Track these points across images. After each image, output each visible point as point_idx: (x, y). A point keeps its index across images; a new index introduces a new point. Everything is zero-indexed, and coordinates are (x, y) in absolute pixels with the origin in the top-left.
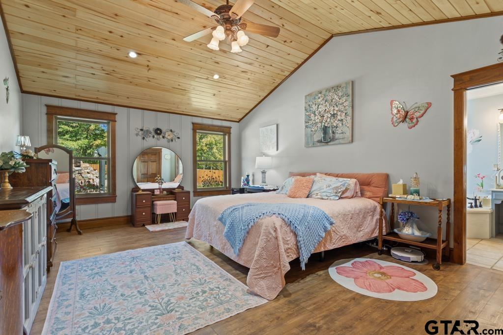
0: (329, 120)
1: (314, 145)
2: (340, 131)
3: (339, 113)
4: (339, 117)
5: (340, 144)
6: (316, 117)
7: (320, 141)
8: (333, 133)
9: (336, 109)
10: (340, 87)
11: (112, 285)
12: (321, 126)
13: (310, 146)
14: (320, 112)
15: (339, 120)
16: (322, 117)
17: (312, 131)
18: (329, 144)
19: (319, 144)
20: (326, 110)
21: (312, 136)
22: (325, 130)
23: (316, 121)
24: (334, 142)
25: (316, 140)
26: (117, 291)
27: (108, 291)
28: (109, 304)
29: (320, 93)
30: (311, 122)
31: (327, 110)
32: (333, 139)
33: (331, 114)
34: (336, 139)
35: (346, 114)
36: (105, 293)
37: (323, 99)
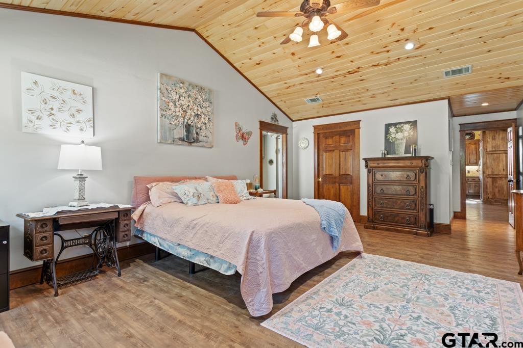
0: (192, 118)
1: (173, 142)
2: (203, 134)
3: (203, 116)
4: (203, 120)
5: (203, 147)
6: (177, 109)
7: (182, 139)
8: (197, 134)
9: (200, 110)
10: (204, 90)
11: (454, 314)
12: (184, 122)
13: (169, 142)
14: (182, 106)
15: (202, 123)
16: (184, 111)
17: (170, 124)
18: (193, 144)
19: (180, 142)
20: (189, 106)
21: (171, 130)
22: (188, 127)
23: (178, 114)
24: (198, 144)
25: (177, 136)
26: (451, 305)
27: (460, 309)
28: (464, 299)
29: (183, 83)
30: (169, 112)
31: (191, 107)
32: (197, 140)
33: (195, 113)
34: (200, 142)
35: (209, 119)
36: (464, 309)
37: (186, 92)
